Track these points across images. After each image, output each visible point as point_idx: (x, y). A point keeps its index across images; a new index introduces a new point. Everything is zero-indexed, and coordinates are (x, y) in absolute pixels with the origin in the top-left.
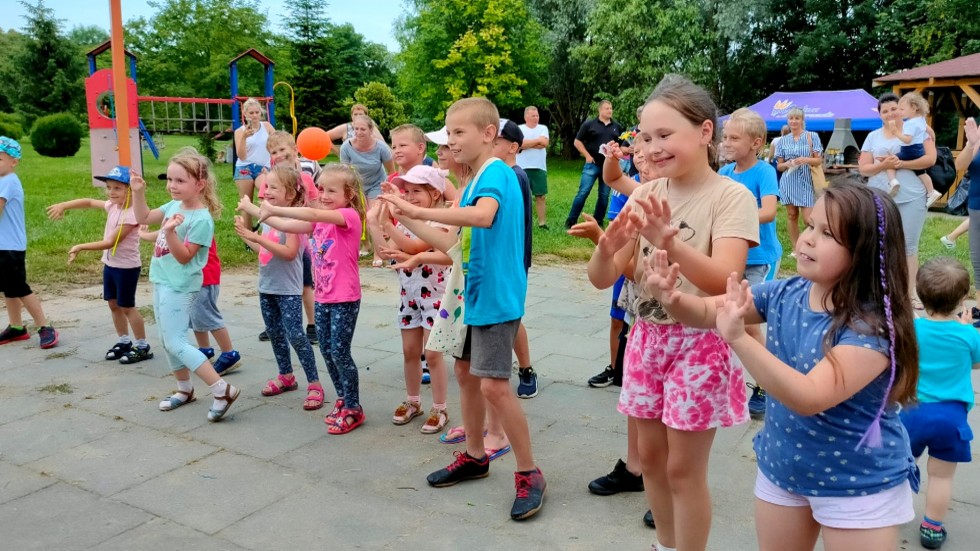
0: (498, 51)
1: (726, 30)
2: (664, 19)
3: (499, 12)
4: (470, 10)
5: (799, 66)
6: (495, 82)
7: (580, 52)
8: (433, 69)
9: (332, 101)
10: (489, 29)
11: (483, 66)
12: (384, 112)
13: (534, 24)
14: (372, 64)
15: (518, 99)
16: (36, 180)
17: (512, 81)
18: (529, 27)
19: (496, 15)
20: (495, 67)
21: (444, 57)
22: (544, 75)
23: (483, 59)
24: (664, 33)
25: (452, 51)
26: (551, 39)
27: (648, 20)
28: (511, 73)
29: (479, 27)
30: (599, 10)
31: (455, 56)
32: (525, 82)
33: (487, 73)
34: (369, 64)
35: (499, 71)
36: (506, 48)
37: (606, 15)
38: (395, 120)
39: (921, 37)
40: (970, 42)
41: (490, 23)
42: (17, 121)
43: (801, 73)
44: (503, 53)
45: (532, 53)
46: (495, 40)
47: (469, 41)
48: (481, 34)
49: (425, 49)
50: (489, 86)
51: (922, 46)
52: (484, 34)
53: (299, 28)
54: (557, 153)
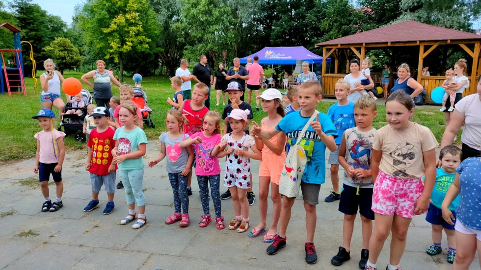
0: (135, 24)
1: (243, 18)
2: (216, 13)
3: (135, 5)
4: (119, 3)
5: (275, 36)
6: (135, 40)
7: (176, 26)
8: (102, 33)
9: (41, 48)
10: (130, 13)
11: (129, 32)
12: (68, 53)
13: (151, 12)
14: (53, 27)
15: (147, 48)
17: (143, 39)
18: (150, 13)
19: (134, 7)
20: (135, 32)
21: (108, 27)
22: (158, 37)
23: (128, 28)
24: (216, 19)
25: (112, 24)
26: (160, 19)
27: (208, 12)
28: (143, 35)
29: (125, 12)
30: (185, 7)
31: (113, 26)
32: (150, 40)
33: (130, 35)
34: (51, 26)
35: (137, 35)
36: (139, 23)
37: (189, 9)
38: (75, 57)
39: (324, 24)
40: (344, 27)
41: (130, 11)
43: (276, 39)
44: (138, 26)
45: (152, 26)
46: (134, 19)
47: (120, 19)
48: (126, 16)
49: (97, 23)
50: (132, 42)
51: (325, 28)
52: (128, 16)
53: (18, 8)
54: (163, 74)
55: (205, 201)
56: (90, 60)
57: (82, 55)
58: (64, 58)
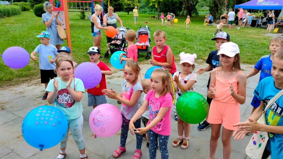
16: (37, 26)
42: (29, 5)
54: (184, 15)
55: (153, 153)
56: (144, 6)
57: (140, 3)
58: (129, 5)
